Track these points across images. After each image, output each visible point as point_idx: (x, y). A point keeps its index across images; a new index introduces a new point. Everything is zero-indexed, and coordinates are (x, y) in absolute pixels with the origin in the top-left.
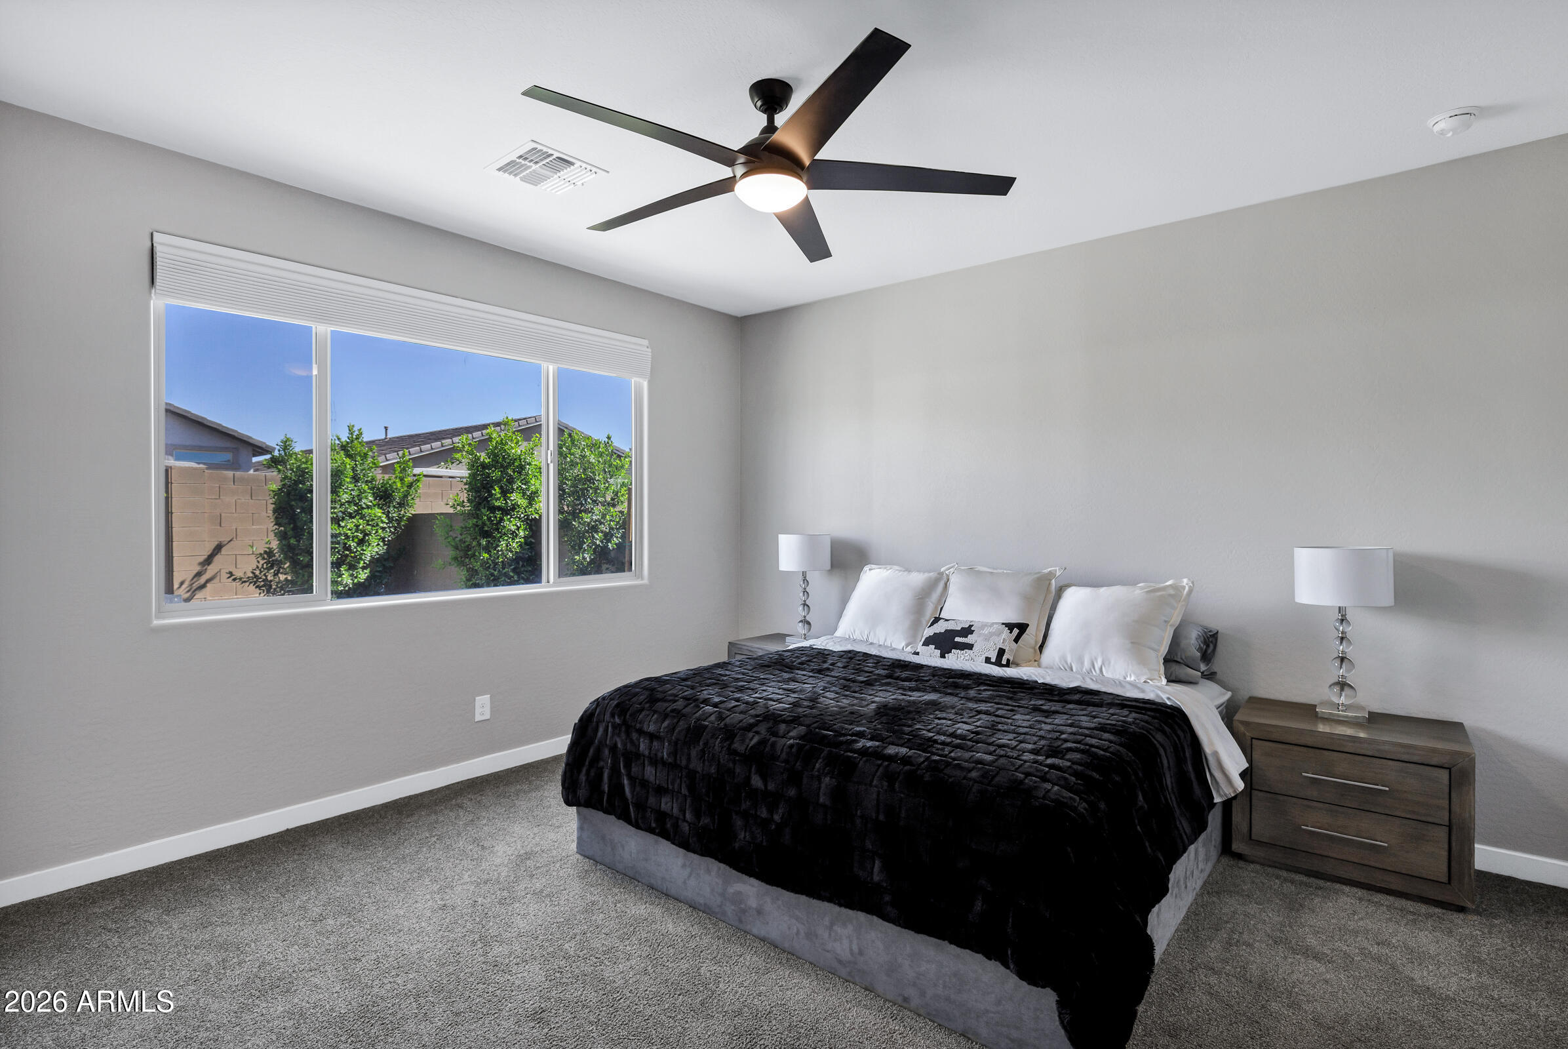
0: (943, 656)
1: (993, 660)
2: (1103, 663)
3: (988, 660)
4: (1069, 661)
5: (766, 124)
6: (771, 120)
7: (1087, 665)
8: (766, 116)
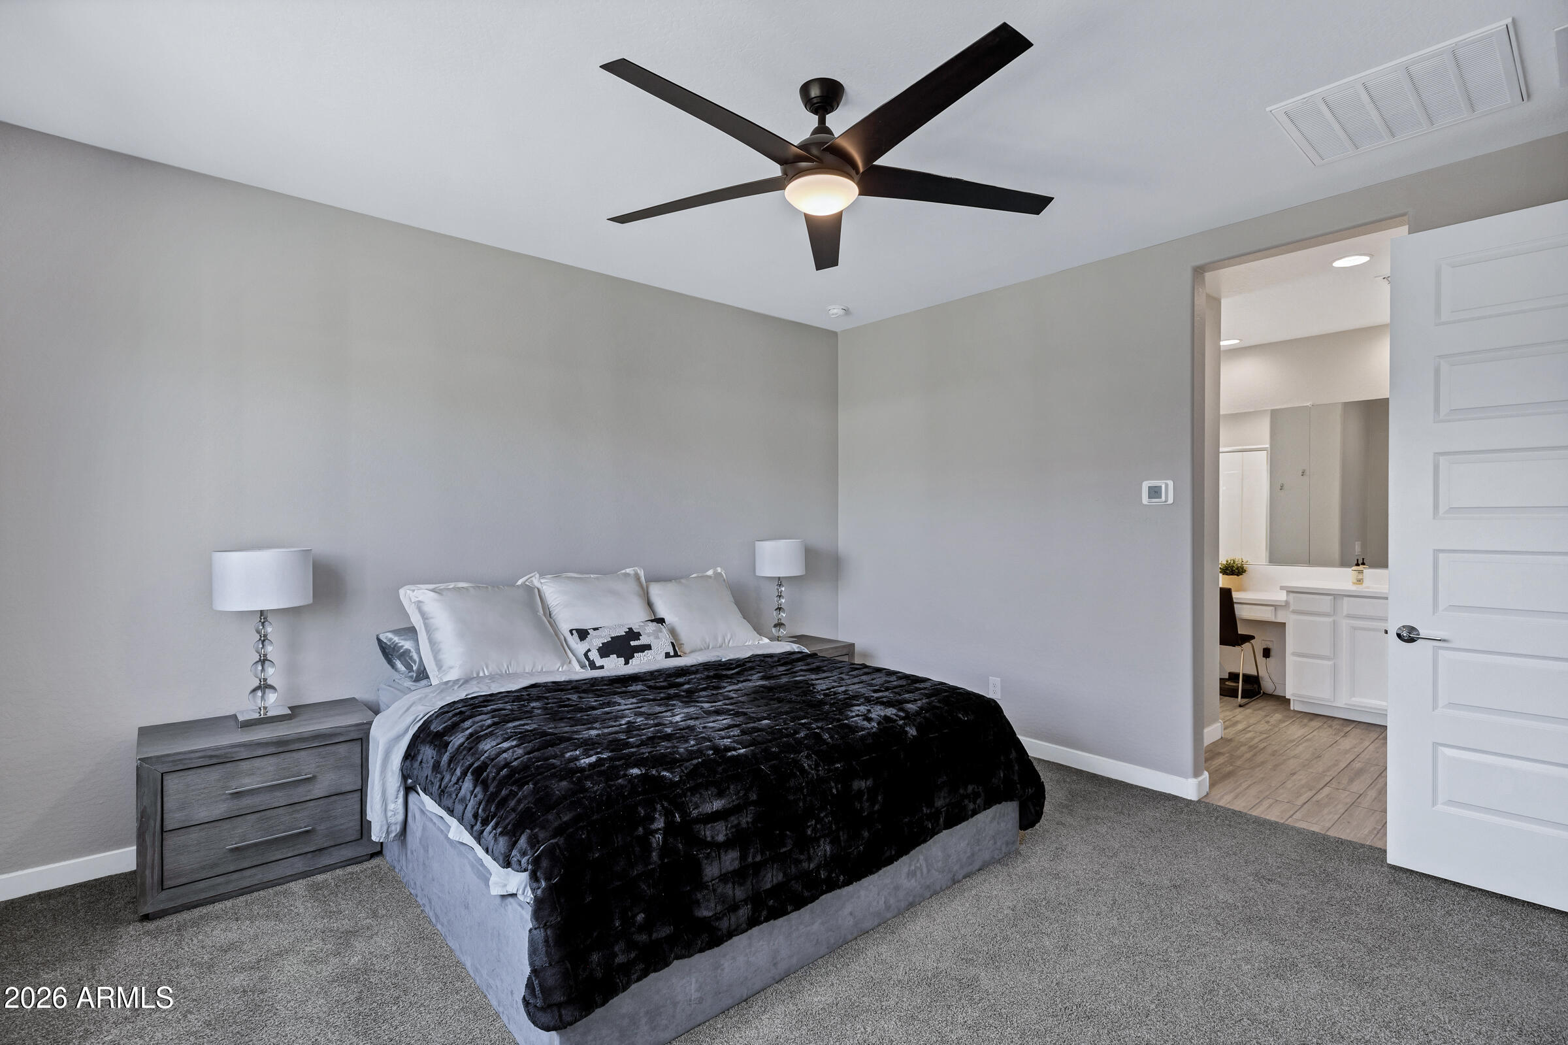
0: (627, 663)
1: (672, 654)
2: (731, 637)
3: (667, 655)
4: (708, 640)
5: (817, 125)
6: (822, 121)
7: (720, 640)
8: (817, 117)
